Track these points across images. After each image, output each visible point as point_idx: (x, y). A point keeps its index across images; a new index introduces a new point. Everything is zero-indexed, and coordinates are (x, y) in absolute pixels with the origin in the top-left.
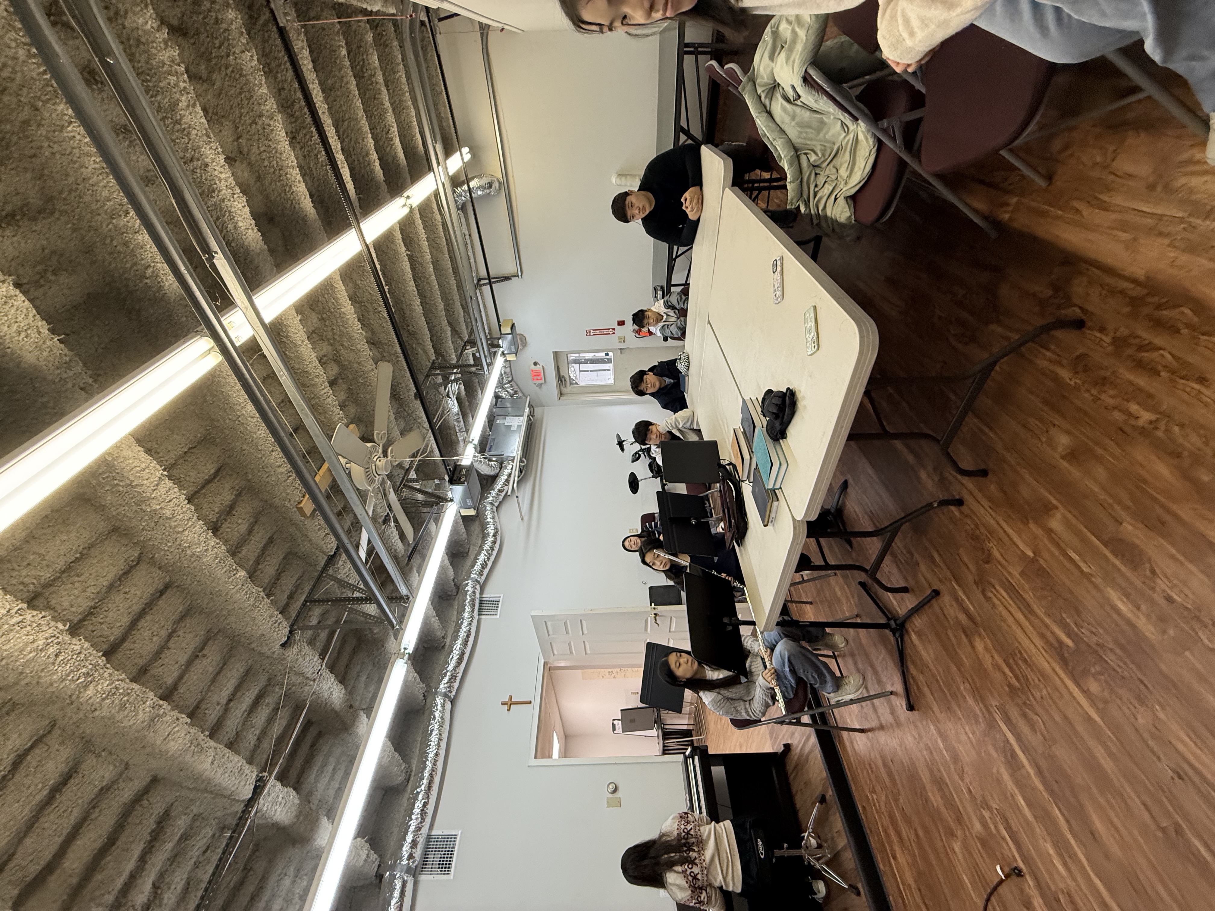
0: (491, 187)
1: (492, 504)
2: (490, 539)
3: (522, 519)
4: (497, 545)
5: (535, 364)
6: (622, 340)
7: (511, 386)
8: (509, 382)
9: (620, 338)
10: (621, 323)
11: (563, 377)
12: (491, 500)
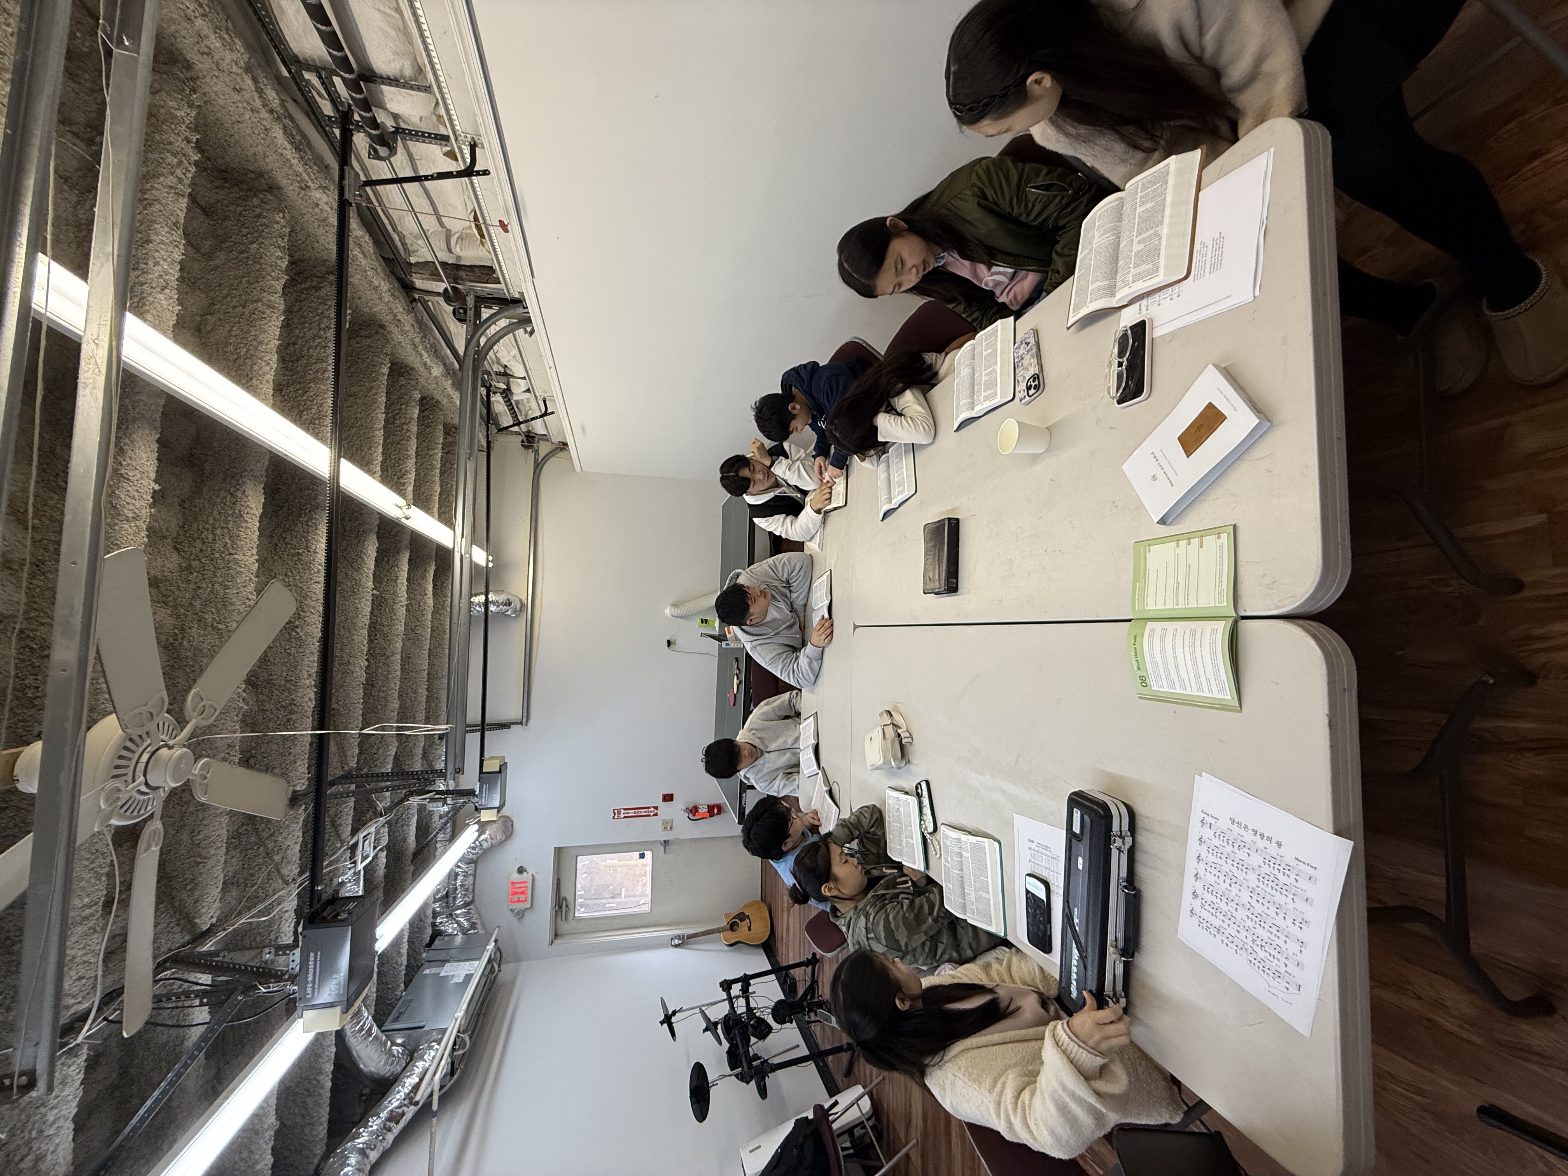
0: (510, 604)
1: (363, 1152)
5: (521, 870)
6: (668, 826)
7: (468, 913)
8: (466, 905)
9: (665, 823)
10: (668, 798)
11: (565, 899)
12: (363, 1143)
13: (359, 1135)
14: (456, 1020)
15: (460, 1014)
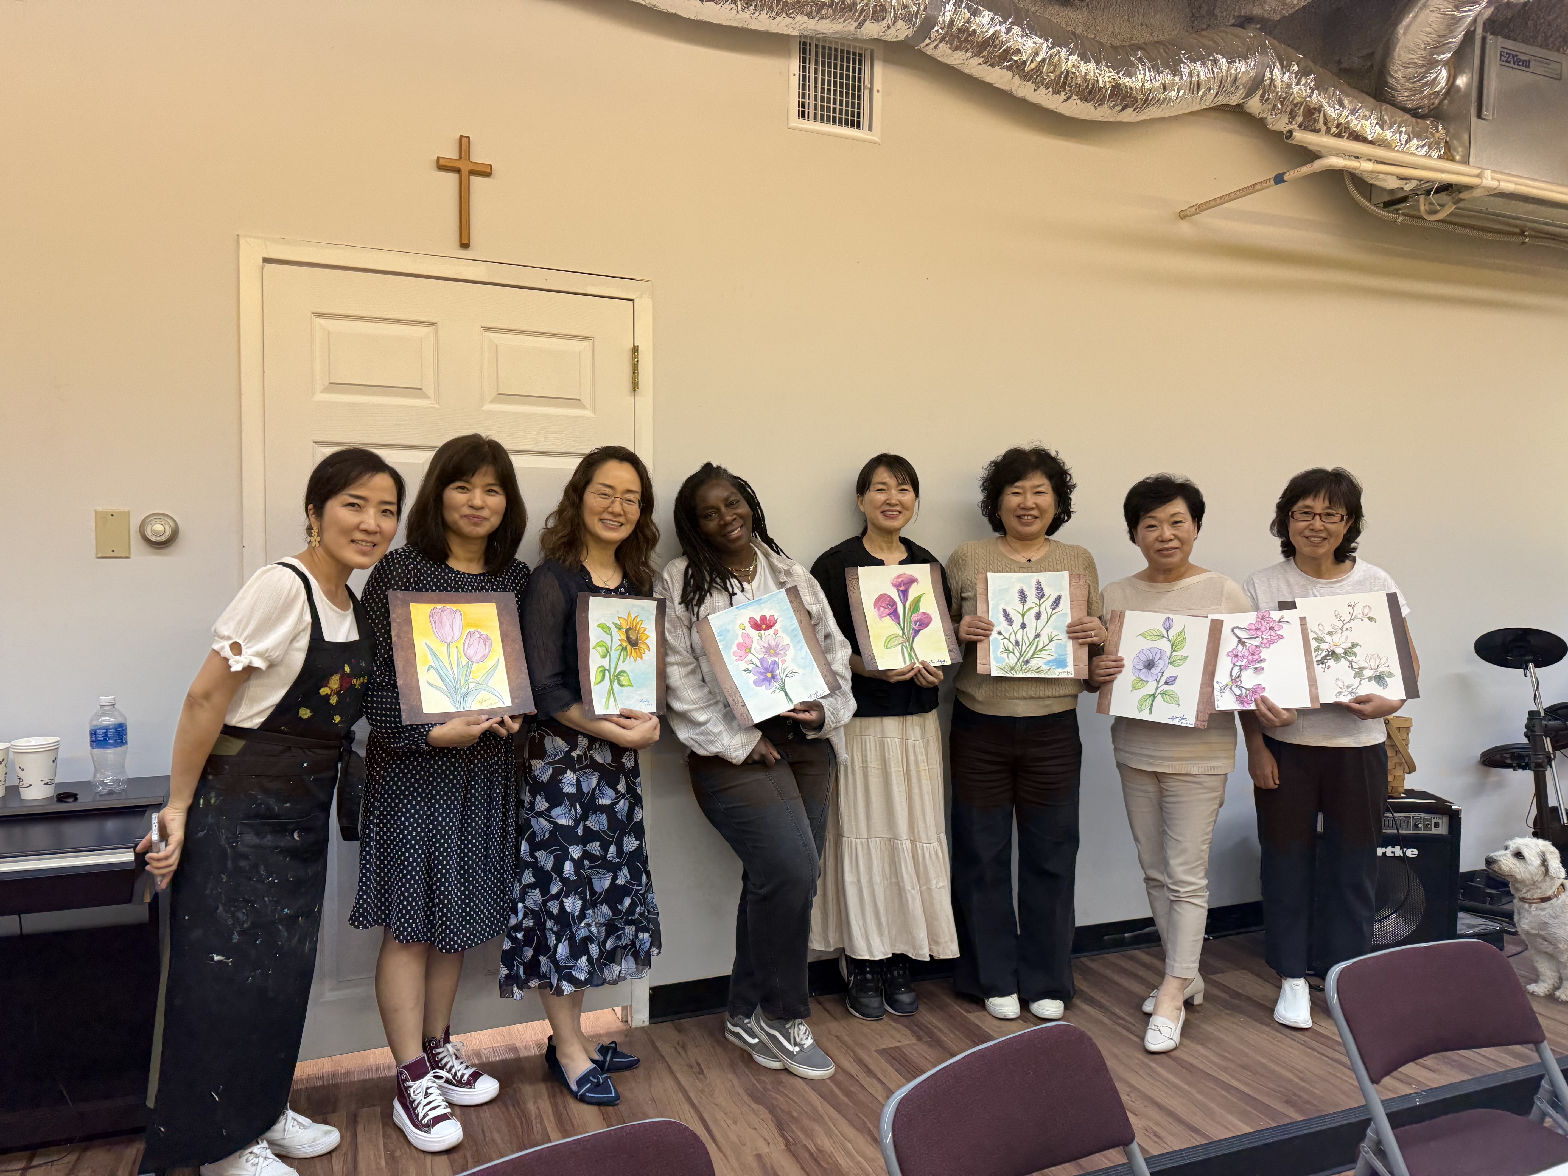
1: (1256, 84)
2: (1105, 76)
3: (1183, 216)
4: (1076, 108)
12: (1272, 80)
13: (1285, 68)
14: (1478, 176)
15: (1489, 180)
